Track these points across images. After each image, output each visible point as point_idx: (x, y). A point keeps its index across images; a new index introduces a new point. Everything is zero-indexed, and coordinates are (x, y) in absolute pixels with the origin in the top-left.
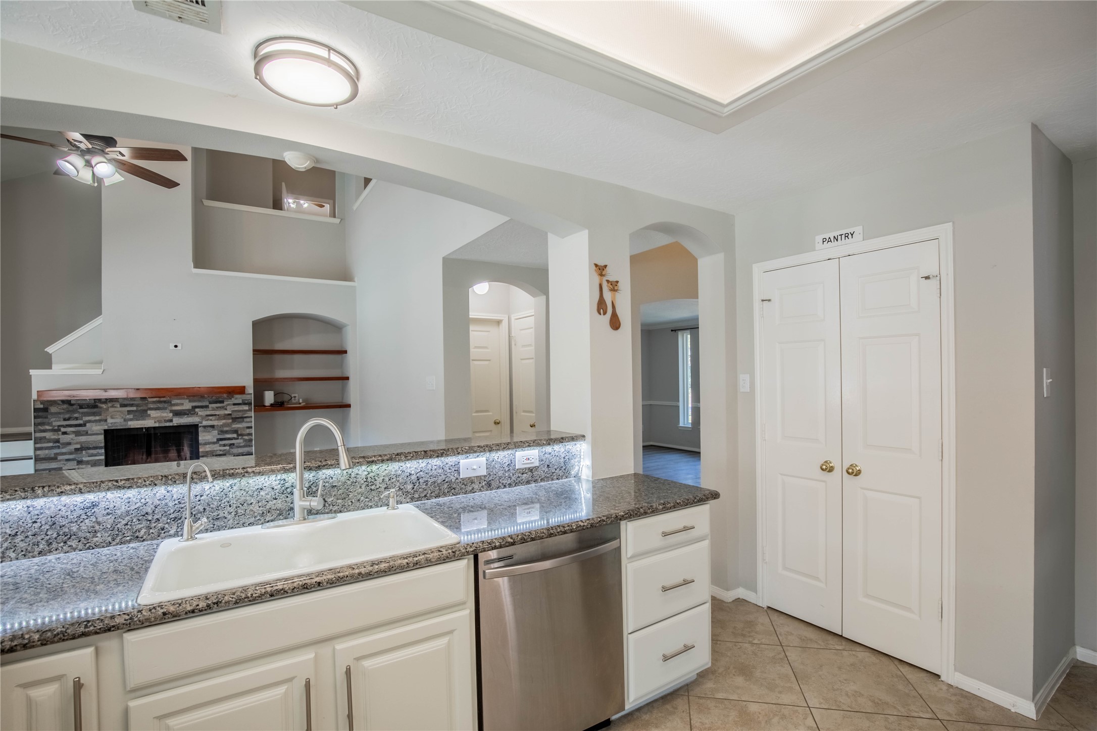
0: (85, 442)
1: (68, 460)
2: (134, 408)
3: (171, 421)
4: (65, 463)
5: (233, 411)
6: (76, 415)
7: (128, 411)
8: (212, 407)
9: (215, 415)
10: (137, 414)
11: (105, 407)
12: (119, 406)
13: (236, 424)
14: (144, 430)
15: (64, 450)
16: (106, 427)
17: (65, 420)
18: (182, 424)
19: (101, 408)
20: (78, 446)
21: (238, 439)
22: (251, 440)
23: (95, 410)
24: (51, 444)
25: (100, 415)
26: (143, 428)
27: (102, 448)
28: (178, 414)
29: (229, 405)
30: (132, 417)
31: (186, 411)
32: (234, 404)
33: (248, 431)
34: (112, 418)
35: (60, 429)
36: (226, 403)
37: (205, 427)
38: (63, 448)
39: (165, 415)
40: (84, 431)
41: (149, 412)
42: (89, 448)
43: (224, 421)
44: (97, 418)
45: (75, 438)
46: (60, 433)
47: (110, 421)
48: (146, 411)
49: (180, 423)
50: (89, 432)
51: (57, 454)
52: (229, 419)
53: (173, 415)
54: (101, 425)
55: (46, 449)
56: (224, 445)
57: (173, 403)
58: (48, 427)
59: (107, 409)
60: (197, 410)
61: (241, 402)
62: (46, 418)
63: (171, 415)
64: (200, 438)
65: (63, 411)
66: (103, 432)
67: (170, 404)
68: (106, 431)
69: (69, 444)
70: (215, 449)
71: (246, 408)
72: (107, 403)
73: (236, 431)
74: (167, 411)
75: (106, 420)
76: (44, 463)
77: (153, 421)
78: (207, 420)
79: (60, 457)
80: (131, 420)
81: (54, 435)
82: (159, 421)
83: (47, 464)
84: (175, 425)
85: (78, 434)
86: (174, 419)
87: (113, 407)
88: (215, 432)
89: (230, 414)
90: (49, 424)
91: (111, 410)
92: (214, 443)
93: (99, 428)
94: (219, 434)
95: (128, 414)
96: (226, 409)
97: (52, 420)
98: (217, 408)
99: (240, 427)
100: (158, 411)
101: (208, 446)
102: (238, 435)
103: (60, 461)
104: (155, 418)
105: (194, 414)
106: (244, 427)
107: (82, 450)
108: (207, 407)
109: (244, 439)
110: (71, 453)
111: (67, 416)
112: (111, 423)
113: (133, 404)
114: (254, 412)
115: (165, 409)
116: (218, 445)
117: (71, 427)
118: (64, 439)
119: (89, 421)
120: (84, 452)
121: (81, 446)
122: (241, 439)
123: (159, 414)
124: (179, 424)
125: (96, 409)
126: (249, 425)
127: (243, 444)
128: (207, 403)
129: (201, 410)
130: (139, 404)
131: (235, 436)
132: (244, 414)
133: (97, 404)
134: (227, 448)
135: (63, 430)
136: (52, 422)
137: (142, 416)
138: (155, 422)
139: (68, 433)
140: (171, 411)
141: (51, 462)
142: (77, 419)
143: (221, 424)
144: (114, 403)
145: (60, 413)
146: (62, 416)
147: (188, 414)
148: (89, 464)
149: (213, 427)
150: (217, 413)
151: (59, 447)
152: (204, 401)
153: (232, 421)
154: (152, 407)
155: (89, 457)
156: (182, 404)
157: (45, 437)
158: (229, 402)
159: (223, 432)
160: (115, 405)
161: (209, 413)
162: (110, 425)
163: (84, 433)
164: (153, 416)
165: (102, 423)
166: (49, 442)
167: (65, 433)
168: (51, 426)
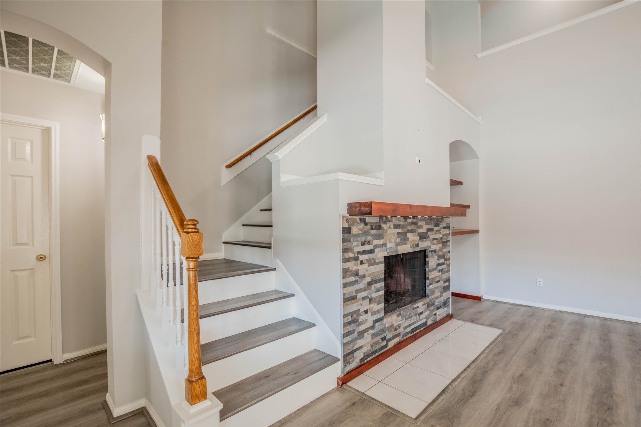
0: (374, 273)
1: (363, 298)
2: (400, 230)
3: (417, 245)
4: (362, 302)
5: (443, 235)
6: (369, 238)
7: (398, 233)
8: (435, 231)
9: (436, 239)
10: (402, 237)
11: (385, 228)
12: (393, 227)
13: (444, 248)
14: (402, 257)
15: (361, 286)
16: (386, 254)
17: (362, 244)
19: (383, 229)
20: (369, 279)
22: (449, 265)
23: (380, 232)
24: (353, 278)
25: (383, 238)
26: (401, 254)
27: (383, 281)
28: (421, 237)
29: (441, 228)
30: (399, 241)
31: (424, 234)
32: (444, 228)
33: (448, 255)
34: (390, 242)
35: (358, 257)
37: (432, 251)
38: (360, 282)
39: (415, 238)
40: (373, 259)
41: (408, 235)
42: (375, 282)
43: (439, 245)
44: (381, 241)
45: (368, 268)
46: (359, 262)
47: (389, 245)
48: (406, 233)
49: (421, 248)
50: (377, 261)
51: (356, 291)
52: (441, 243)
53: (419, 239)
54: (383, 251)
55: (350, 286)
56: (439, 271)
57: (418, 224)
58: (351, 255)
59: (387, 231)
60: (429, 233)
61: (446, 225)
62: (350, 241)
63: (417, 238)
64: (430, 265)
65: (360, 232)
66: (384, 259)
67: (417, 226)
68: (386, 257)
69: (364, 276)
70: (436, 276)
71: (447, 231)
72: (386, 224)
73: (444, 256)
74: (417, 233)
75: (386, 245)
76: (348, 304)
77: (410, 246)
78: (433, 244)
79: (360, 295)
80: (398, 244)
81: (355, 265)
82: (413, 246)
83: (350, 306)
85: (370, 263)
86: (420, 243)
87: (390, 228)
88: (436, 257)
89: (442, 238)
90: (352, 250)
91: (389, 231)
92: (435, 269)
93: (381, 254)
94: (437, 259)
95: (398, 237)
96: (440, 233)
97: (355, 244)
98: (437, 231)
99: (445, 252)
100: (412, 234)
102: (445, 260)
103: (359, 300)
104: (411, 242)
105: (428, 237)
106: (447, 252)
107: (372, 284)
108: (432, 230)
110: (365, 289)
111: (363, 239)
112: (389, 249)
113: (400, 225)
114: (452, 236)
115: (415, 231)
116: (437, 270)
117: (365, 254)
119: (376, 246)
120: (373, 286)
121: (371, 278)
123: (413, 238)
125: (381, 230)
126: (449, 249)
127: (446, 269)
128: (433, 227)
129: (431, 233)
130: (403, 225)
131: (443, 260)
132: (448, 238)
133: (381, 223)
134: (440, 274)
135: (361, 258)
136: (353, 247)
137: (404, 240)
139: (364, 262)
141: (353, 303)
142: (369, 243)
143: (438, 248)
144: (390, 223)
145: (358, 235)
146: (360, 239)
147: (425, 238)
148: (375, 302)
149: (434, 251)
150: (437, 236)
151: (357, 282)
152: (431, 224)
153: (443, 246)
154: (409, 229)
155: (376, 292)
156: (423, 226)
157: (349, 268)
158: (441, 226)
159: (439, 257)
160: (391, 226)
161: (434, 236)
162: (388, 251)
163: (373, 261)
164: (410, 239)
165: (384, 248)
166: (351, 275)
167: (362, 263)
168: (353, 252)
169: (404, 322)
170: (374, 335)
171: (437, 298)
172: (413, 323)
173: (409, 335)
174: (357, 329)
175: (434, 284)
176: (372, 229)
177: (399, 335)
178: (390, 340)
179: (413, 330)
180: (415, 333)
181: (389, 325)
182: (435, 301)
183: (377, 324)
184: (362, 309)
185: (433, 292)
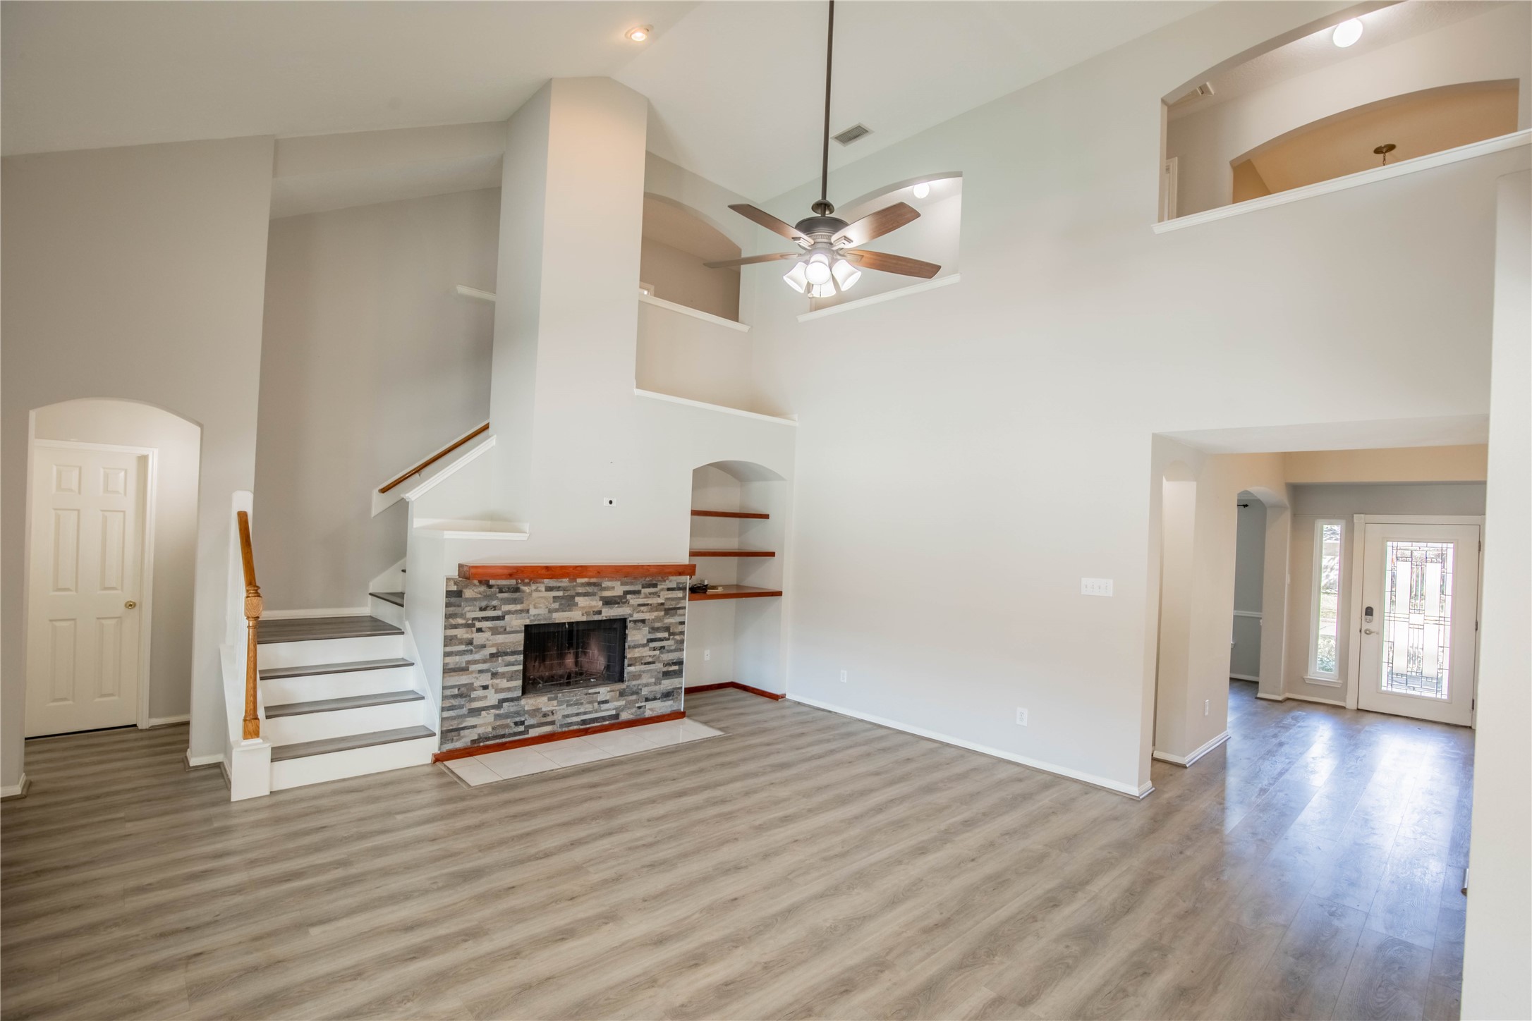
0: (503, 643)
1: (481, 672)
2: (560, 593)
3: (600, 612)
4: (478, 675)
5: (667, 599)
6: (494, 603)
7: (554, 597)
8: (645, 594)
9: (647, 605)
10: (563, 602)
11: (528, 591)
12: (544, 590)
13: (669, 618)
14: (567, 626)
15: (477, 657)
16: (528, 622)
17: (481, 609)
18: (611, 618)
19: (524, 592)
20: (494, 650)
21: (668, 640)
22: (682, 642)
23: (516, 595)
24: (463, 647)
25: (522, 603)
26: (565, 623)
27: (521, 654)
28: (608, 602)
29: (662, 590)
30: (557, 607)
31: (617, 599)
32: (669, 589)
33: (680, 628)
34: (535, 607)
35: (474, 624)
36: (659, 587)
37: (635, 621)
38: (476, 653)
39: (594, 603)
40: (502, 627)
41: (577, 599)
42: (506, 654)
43: (656, 614)
44: (519, 607)
45: (492, 637)
46: (474, 629)
47: (533, 612)
48: (572, 597)
49: (610, 616)
50: (508, 629)
51: (468, 662)
52: (661, 611)
53: (603, 604)
54: (522, 618)
55: (456, 655)
56: (654, 649)
57: (603, 586)
58: (460, 621)
59: (530, 594)
60: (629, 597)
61: (675, 586)
62: (459, 606)
63: (601, 603)
64: (628, 639)
65: (479, 596)
66: (523, 629)
67: (600, 587)
68: (527, 627)
69: (484, 646)
70: (644, 655)
71: (679, 594)
72: (530, 586)
73: (667, 629)
74: (597, 598)
75: (528, 611)
76: (453, 676)
77: (580, 613)
78: (638, 612)
79: (472, 668)
80: (556, 610)
81: (467, 633)
82: (588, 614)
83: (457, 678)
84: (604, 618)
85: (495, 631)
86: (604, 610)
87: (536, 590)
88: (646, 629)
89: (662, 604)
90: (462, 616)
91: (535, 595)
92: (644, 646)
93: (517, 622)
94: (649, 633)
95: (554, 602)
96: (659, 596)
97: (468, 609)
98: (650, 594)
99: (671, 623)
100: (586, 598)
101: (637, 650)
102: (671, 634)
103: (472, 672)
104: (583, 608)
105: (625, 602)
106: (676, 623)
107: (498, 657)
108: (638, 592)
109: (675, 640)
110: (484, 661)
111: (484, 604)
112: (534, 616)
113: (559, 587)
114: (689, 600)
115: (593, 594)
116: (648, 648)
117: (487, 621)
118: (479, 638)
119: (509, 612)
120: (500, 658)
121: (498, 649)
122: (672, 639)
123: (588, 603)
124: (608, 618)
125: (518, 594)
126: (681, 619)
127: (673, 648)
128: (640, 588)
129: (634, 596)
130: (567, 587)
131: (666, 635)
132: (678, 604)
133: (519, 585)
134: (657, 652)
135: (478, 625)
136: (465, 613)
137: (568, 605)
138: (583, 615)
139: (483, 629)
140: (602, 598)
141: (462, 675)
142: (495, 608)
143: (653, 617)
144: (538, 585)
145: (475, 599)
146: (477, 603)
147: (619, 603)
148: (504, 678)
149: (643, 621)
150: (649, 601)
151: (471, 652)
152: (637, 584)
153: (665, 614)
154: (580, 591)
155: (506, 666)
156: (613, 588)
157: (456, 636)
158: (663, 586)
159: (654, 630)
160: (539, 589)
161: (641, 601)
162: (533, 618)
163: (502, 630)
164: (580, 604)
165: (524, 615)
166: (461, 643)
167: (480, 630)
168: (465, 618)
169: (564, 709)
170: (497, 717)
171: (646, 685)
172: (585, 713)
173: (576, 727)
174: (467, 705)
175: (639, 665)
176: (501, 591)
177: (552, 723)
178: (533, 726)
179: (584, 722)
180: (588, 726)
181: (529, 709)
182: (641, 689)
183: (505, 705)
184: (477, 684)
185: (637, 676)
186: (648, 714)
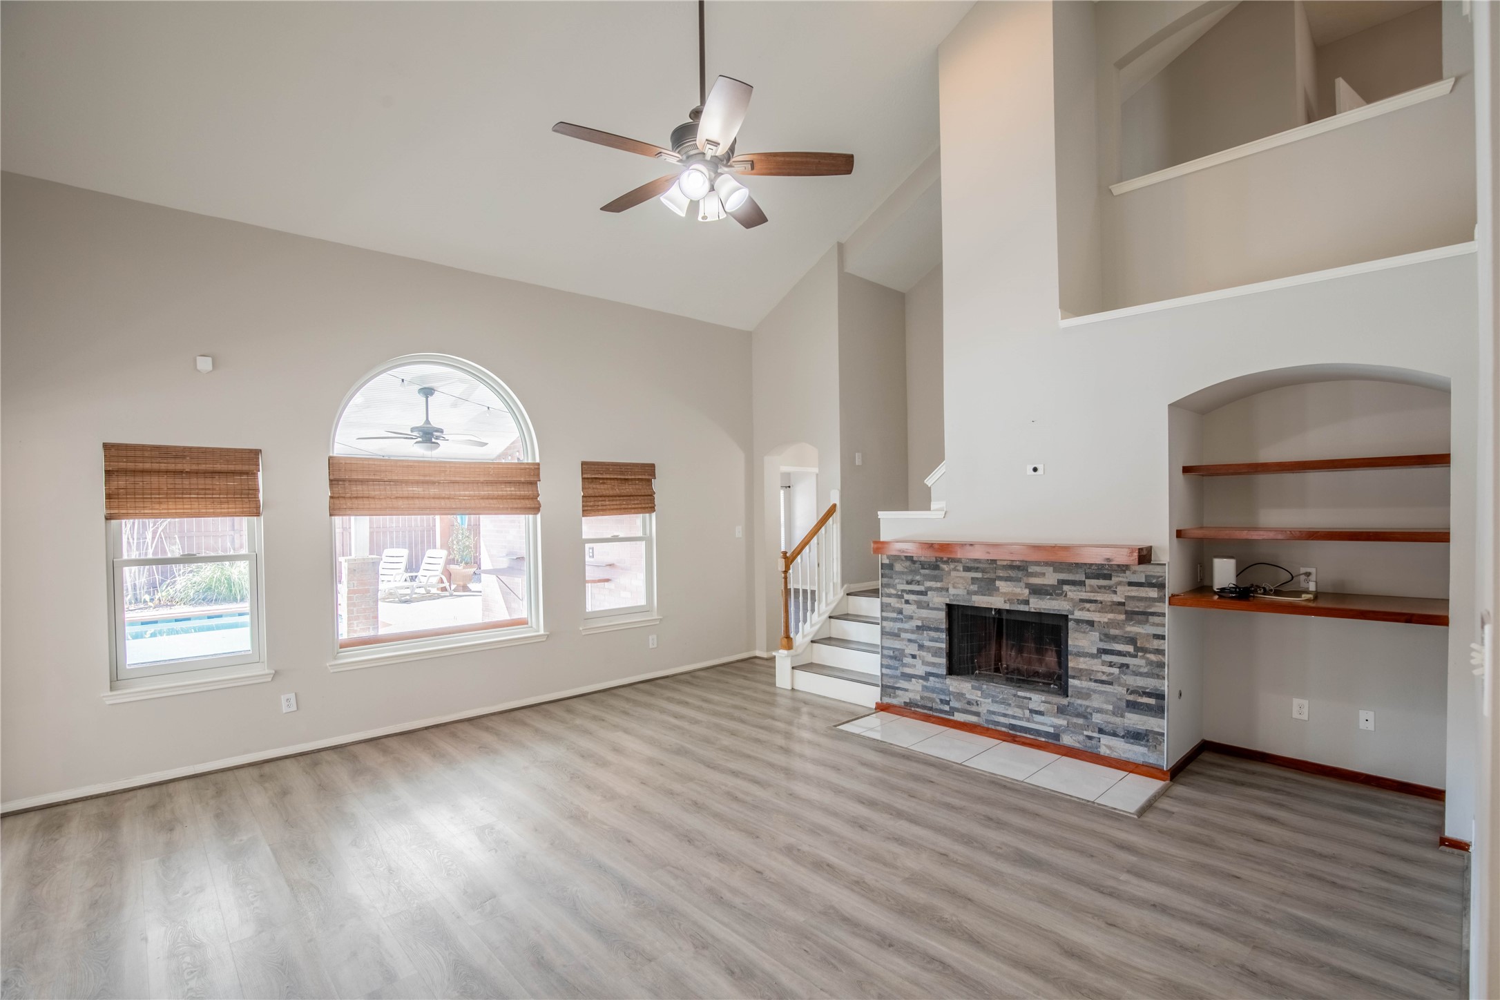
0: (927, 618)
1: (910, 641)
2: (979, 575)
3: (1027, 602)
4: (907, 643)
5: (1128, 598)
6: (918, 578)
7: (972, 578)
8: (1091, 586)
9: (1095, 601)
10: (983, 584)
11: (947, 569)
12: (962, 569)
13: (1133, 625)
14: (993, 613)
15: (906, 626)
16: (948, 601)
17: (909, 583)
18: (1043, 611)
19: (943, 570)
20: (919, 623)
21: (1136, 656)
22: (1161, 665)
23: (936, 572)
24: (894, 615)
25: (942, 581)
26: (991, 609)
27: (943, 632)
28: (1037, 591)
29: (1120, 583)
30: (976, 589)
31: (1048, 588)
32: (1130, 584)
33: (1156, 644)
34: (954, 587)
35: (903, 595)
36: (1115, 580)
37: (1078, 621)
38: (906, 622)
39: (1018, 590)
40: (925, 602)
41: (998, 583)
42: (930, 629)
43: (1111, 616)
44: (939, 585)
45: (917, 611)
46: (903, 600)
47: (952, 591)
48: (993, 581)
49: (1040, 609)
50: (930, 605)
51: (900, 629)
52: (1120, 613)
53: (1030, 593)
54: (942, 596)
55: (891, 621)
56: (1111, 665)
57: (1029, 571)
58: (893, 591)
59: (949, 573)
60: (1066, 588)
61: (1143, 580)
62: (891, 578)
63: (1027, 591)
64: (1070, 642)
65: (906, 570)
66: (944, 607)
67: (1025, 572)
68: (948, 605)
69: (911, 618)
70: (1095, 668)
71: (1153, 593)
72: (949, 565)
73: (1132, 640)
74: (1022, 584)
75: (947, 590)
76: (888, 639)
77: (1002, 599)
78: (1082, 609)
79: (903, 635)
80: (976, 593)
81: (898, 603)
82: (1010, 601)
83: (892, 641)
84: (1033, 610)
85: (920, 605)
86: (1032, 601)
87: (955, 569)
88: (1095, 635)
89: (1123, 604)
90: (894, 587)
91: (953, 574)
92: (1092, 656)
93: (939, 600)
94: (1101, 640)
95: (973, 583)
96: (1115, 592)
97: (897, 581)
98: (1100, 587)
99: (1137, 634)
100: (1009, 583)
101: (1082, 659)
102: (1137, 649)
103: (903, 640)
104: (1004, 594)
105: (1061, 594)
106: (1148, 635)
107: (923, 630)
108: (1082, 583)
109: (1147, 659)
110: (913, 632)
111: (910, 578)
112: (953, 595)
113: (978, 568)
115: (1018, 580)
116: (1100, 660)
117: (913, 594)
118: (909, 609)
119: (930, 589)
120: (925, 632)
121: (923, 623)
122: (1142, 657)
123: (1011, 589)
124: (1038, 611)
125: (938, 571)
126: (1158, 631)
127: (1145, 670)
128: (1083, 578)
129: (1073, 588)
130: (986, 568)
131: (1130, 649)
132: (1149, 607)
133: (938, 563)
134: (1116, 671)
135: (907, 597)
136: (896, 584)
137: (988, 589)
138: (1005, 602)
139: (910, 602)
140: (1028, 586)
141: (896, 640)
142: (918, 583)
143: (1106, 620)
144: (956, 564)
145: (902, 573)
146: (904, 577)
147: (1051, 595)
148: (929, 652)
149: (1091, 623)
150: (1099, 597)
151: (901, 620)
152: (1077, 573)
154: (1001, 575)
155: (930, 641)
156: (1044, 574)
157: (890, 604)
158: (1121, 579)
159: (1107, 637)
160: (958, 568)
161: (1084, 596)
162: (952, 598)
163: (926, 605)
164: (1002, 590)
165: (944, 593)
166: (893, 611)
167: (907, 602)
168: (896, 589)
169: (989, 703)
170: (925, 688)
171: (1100, 711)
172: (1014, 717)
173: (1003, 729)
174: (901, 668)
175: (1086, 680)
176: (923, 568)
177: (977, 714)
178: (958, 710)
179: (1013, 727)
180: (1018, 734)
181: (954, 690)
182: (1091, 714)
183: (931, 678)
184: (908, 651)
185: (1086, 695)
186: (1104, 751)
